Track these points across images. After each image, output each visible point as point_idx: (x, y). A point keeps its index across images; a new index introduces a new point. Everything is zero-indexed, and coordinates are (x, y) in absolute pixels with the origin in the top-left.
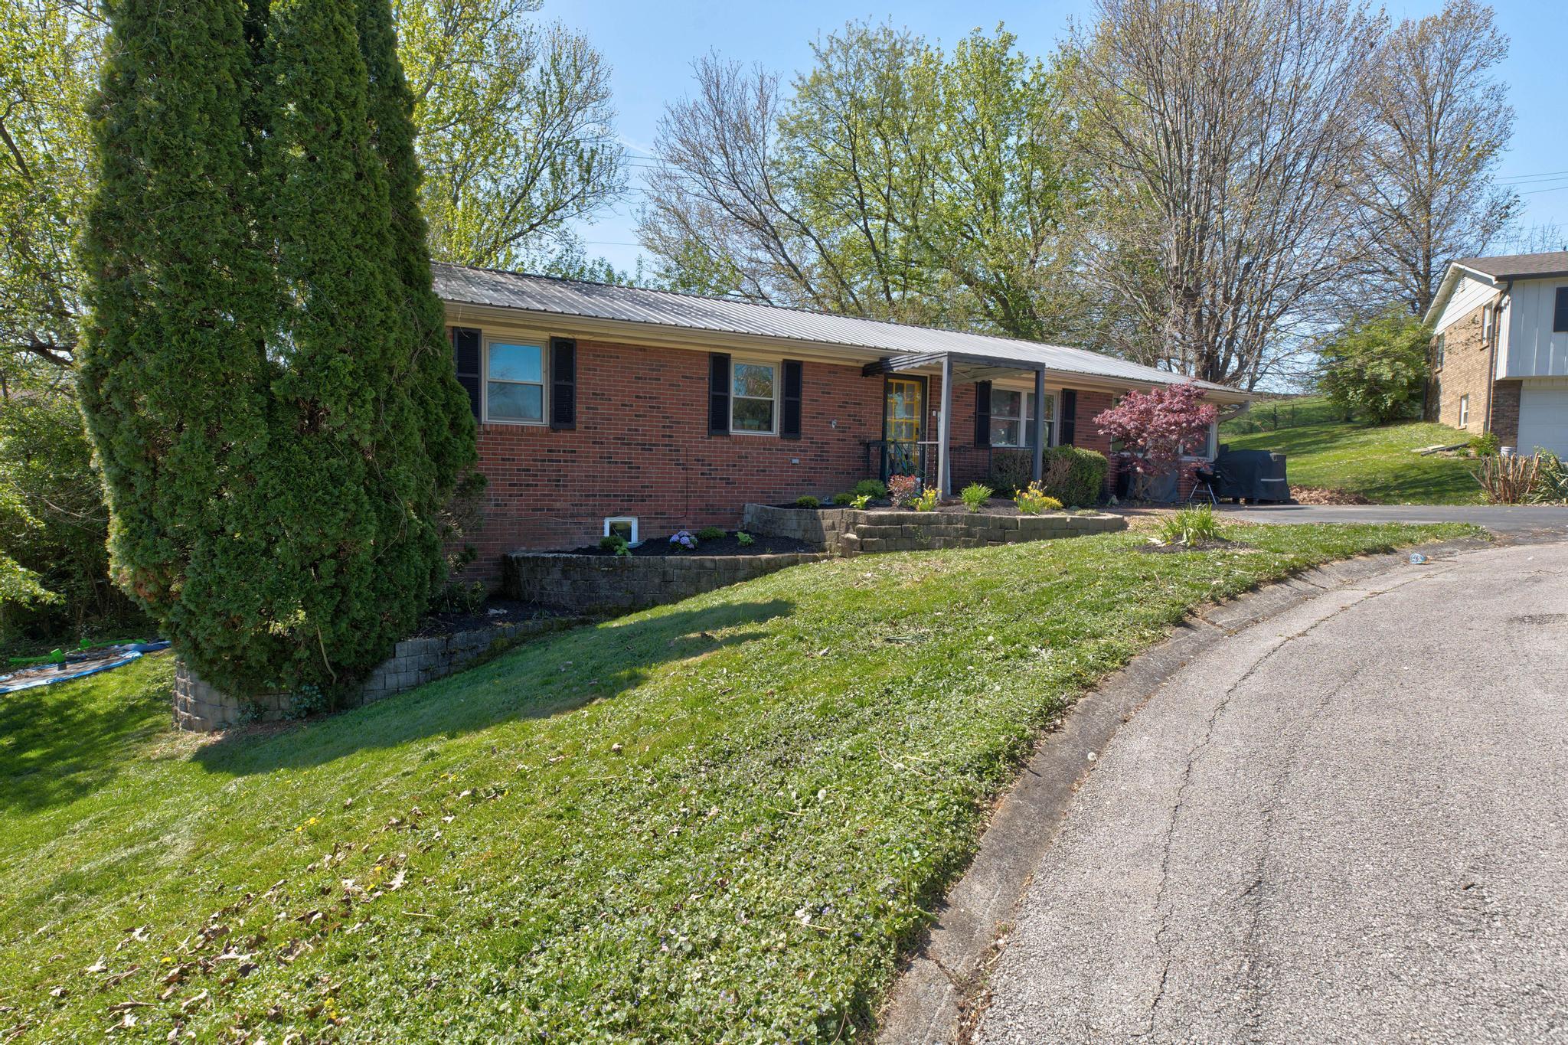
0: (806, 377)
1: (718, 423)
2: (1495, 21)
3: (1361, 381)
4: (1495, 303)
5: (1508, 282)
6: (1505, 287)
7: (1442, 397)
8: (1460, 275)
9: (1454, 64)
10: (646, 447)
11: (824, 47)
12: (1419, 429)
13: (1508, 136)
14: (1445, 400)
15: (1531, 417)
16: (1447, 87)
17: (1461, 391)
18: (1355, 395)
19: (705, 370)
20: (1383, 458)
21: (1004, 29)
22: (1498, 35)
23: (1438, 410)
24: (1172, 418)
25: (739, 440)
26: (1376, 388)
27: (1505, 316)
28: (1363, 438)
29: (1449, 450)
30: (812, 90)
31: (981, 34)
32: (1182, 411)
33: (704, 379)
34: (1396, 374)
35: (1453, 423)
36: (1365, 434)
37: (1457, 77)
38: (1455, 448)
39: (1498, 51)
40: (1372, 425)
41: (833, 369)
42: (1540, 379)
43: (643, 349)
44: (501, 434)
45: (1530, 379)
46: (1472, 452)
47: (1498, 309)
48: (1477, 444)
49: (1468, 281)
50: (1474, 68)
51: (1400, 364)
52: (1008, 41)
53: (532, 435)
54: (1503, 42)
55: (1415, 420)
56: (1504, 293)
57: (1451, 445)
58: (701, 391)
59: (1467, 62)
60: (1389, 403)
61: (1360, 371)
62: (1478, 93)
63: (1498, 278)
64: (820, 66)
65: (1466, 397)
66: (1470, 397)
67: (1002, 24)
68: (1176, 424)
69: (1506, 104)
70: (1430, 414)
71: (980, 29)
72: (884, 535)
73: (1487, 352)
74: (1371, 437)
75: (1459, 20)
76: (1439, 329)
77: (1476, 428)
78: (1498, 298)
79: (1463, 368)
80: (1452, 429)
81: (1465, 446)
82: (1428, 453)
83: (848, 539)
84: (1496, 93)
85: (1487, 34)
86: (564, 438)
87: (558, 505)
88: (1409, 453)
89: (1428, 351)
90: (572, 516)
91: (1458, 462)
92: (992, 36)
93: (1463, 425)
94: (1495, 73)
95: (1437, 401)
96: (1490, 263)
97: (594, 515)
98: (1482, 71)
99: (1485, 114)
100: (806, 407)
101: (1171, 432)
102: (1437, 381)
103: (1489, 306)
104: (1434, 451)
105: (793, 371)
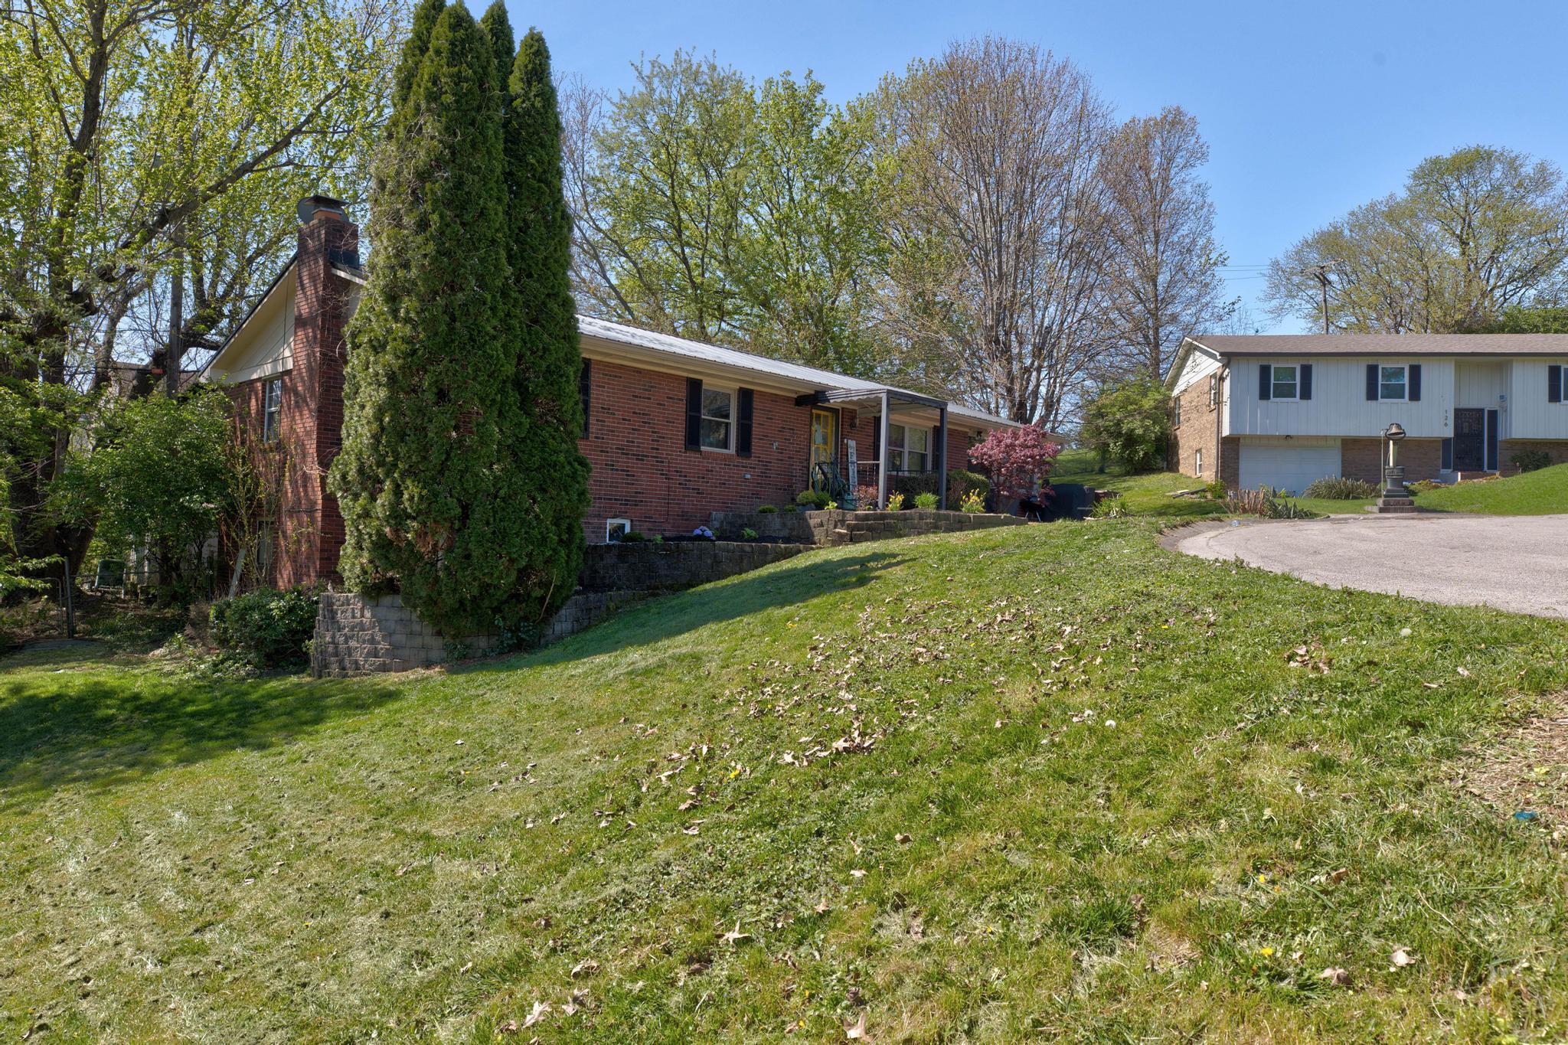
0: (757, 404)
1: (693, 440)
2: (1199, 129)
3: (1119, 434)
4: (1219, 373)
5: (1229, 358)
6: (1225, 361)
7: (1180, 451)
8: (1191, 349)
9: (1170, 160)
10: (640, 458)
11: (647, 71)
12: (1166, 477)
13: (1211, 228)
14: (1183, 454)
15: (1247, 466)
16: (1166, 180)
17: (1195, 445)
18: (1115, 447)
19: (682, 393)
20: (1145, 500)
21: (813, 76)
22: (1201, 141)
23: (1178, 462)
24: (1028, 452)
25: (707, 456)
26: (1131, 441)
27: (1227, 384)
28: (1125, 485)
29: (1193, 493)
30: (635, 109)
31: (789, 78)
32: (1034, 446)
33: (682, 400)
34: (1147, 428)
35: (1190, 473)
36: (1124, 481)
37: (1173, 172)
38: (1196, 492)
39: (1200, 155)
40: (1128, 474)
41: (775, 398)
42: (1252, 437)
43: (639, 371)
45: (1245, 437)
46: (1209, 496)
47: (1222, 379)
48: (1211, 489)
49: (1197, 353)
50: (1184, 166)
51: (1148, 422)
52: (818, 89)
54: (1205, 148)
55: (1160, 470)
56: (1225, 366)
57: (1194, 490)
58: (679, 410)
59: (1179, 161)
60: (1141, 454)
61: (1118, 423)
62: (1188, 188)
63: (1222, 354)
64: (641, 88)
65: (1199, 451)
66: (1203, 451)
67: (811, 72)
68: (1032, 457)
69: (1209, 200)
70: (1172, 465)
71: (788, 73)
72: (870, 529)
73: (1215, 414)
74: (1131, 483)
75: (1173, 124)
76: (1176, 392)
77: (1209, 476)
78: (1221, 370)
79: (1196, 426)
80: (1190, 477)
81: (1204, 491)
82: (1178, 496)
83: (839, 533)
84: (1201, 190)
85: (1194, 140)
88: (1164, 496)
89: (1168, 412)
91: (1201, 503)
92: (800, 82)
93: (1199, 474)
94: (1200, 173)
95: (1177, 454)
96: (1214, 341)
97: (600, 515)
98: (1191, 170)
99: (1193, 206)
100: (756, 430)
101: (1028, 463)
102: (1176, 437)
103: (1214, 376)
104: (1182, 495)
105: (746, 396)
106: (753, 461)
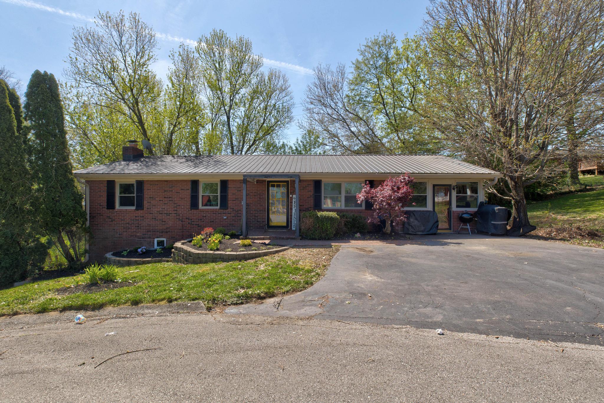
0: (230, 185)
1: (194, 205)
10: (168, 214)
19: (189, 186)
25: (202, 211)
33: (189, 189)
44: (121, 212)
53: (130, 212)
58: (187, 194)
86: (140, 212)
87: (138, 234)
90: (143, 238)
97: (150, 238)
100: (230, 196)
105: (224, 184)
106: (229, 210)
